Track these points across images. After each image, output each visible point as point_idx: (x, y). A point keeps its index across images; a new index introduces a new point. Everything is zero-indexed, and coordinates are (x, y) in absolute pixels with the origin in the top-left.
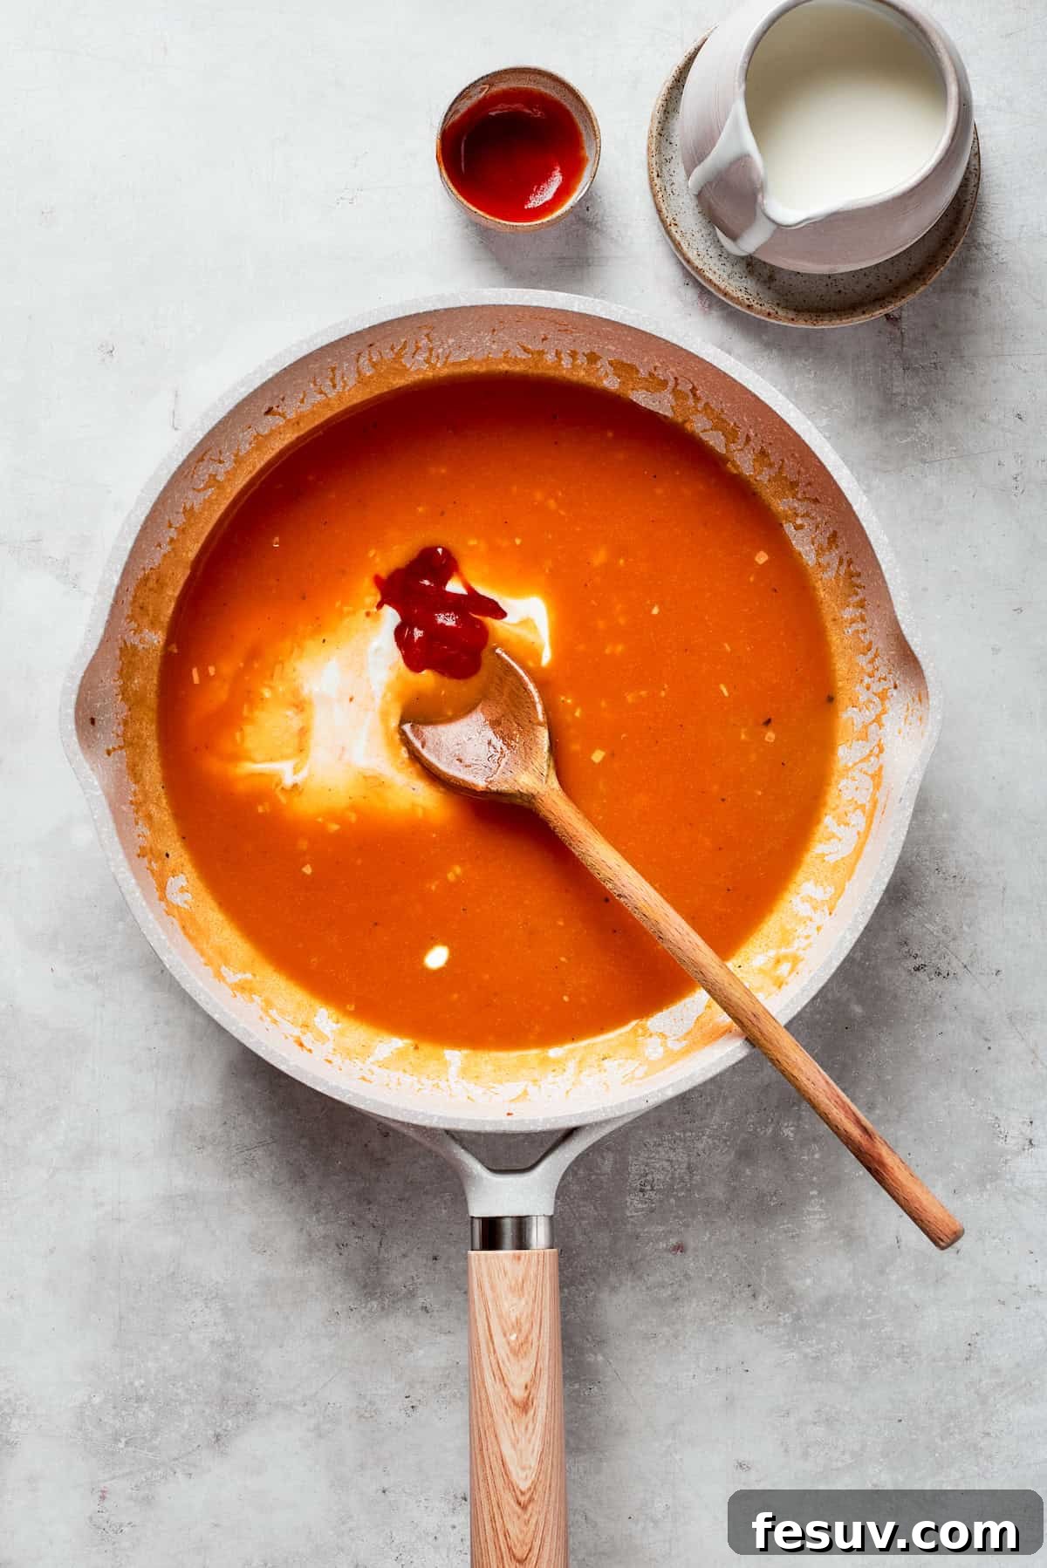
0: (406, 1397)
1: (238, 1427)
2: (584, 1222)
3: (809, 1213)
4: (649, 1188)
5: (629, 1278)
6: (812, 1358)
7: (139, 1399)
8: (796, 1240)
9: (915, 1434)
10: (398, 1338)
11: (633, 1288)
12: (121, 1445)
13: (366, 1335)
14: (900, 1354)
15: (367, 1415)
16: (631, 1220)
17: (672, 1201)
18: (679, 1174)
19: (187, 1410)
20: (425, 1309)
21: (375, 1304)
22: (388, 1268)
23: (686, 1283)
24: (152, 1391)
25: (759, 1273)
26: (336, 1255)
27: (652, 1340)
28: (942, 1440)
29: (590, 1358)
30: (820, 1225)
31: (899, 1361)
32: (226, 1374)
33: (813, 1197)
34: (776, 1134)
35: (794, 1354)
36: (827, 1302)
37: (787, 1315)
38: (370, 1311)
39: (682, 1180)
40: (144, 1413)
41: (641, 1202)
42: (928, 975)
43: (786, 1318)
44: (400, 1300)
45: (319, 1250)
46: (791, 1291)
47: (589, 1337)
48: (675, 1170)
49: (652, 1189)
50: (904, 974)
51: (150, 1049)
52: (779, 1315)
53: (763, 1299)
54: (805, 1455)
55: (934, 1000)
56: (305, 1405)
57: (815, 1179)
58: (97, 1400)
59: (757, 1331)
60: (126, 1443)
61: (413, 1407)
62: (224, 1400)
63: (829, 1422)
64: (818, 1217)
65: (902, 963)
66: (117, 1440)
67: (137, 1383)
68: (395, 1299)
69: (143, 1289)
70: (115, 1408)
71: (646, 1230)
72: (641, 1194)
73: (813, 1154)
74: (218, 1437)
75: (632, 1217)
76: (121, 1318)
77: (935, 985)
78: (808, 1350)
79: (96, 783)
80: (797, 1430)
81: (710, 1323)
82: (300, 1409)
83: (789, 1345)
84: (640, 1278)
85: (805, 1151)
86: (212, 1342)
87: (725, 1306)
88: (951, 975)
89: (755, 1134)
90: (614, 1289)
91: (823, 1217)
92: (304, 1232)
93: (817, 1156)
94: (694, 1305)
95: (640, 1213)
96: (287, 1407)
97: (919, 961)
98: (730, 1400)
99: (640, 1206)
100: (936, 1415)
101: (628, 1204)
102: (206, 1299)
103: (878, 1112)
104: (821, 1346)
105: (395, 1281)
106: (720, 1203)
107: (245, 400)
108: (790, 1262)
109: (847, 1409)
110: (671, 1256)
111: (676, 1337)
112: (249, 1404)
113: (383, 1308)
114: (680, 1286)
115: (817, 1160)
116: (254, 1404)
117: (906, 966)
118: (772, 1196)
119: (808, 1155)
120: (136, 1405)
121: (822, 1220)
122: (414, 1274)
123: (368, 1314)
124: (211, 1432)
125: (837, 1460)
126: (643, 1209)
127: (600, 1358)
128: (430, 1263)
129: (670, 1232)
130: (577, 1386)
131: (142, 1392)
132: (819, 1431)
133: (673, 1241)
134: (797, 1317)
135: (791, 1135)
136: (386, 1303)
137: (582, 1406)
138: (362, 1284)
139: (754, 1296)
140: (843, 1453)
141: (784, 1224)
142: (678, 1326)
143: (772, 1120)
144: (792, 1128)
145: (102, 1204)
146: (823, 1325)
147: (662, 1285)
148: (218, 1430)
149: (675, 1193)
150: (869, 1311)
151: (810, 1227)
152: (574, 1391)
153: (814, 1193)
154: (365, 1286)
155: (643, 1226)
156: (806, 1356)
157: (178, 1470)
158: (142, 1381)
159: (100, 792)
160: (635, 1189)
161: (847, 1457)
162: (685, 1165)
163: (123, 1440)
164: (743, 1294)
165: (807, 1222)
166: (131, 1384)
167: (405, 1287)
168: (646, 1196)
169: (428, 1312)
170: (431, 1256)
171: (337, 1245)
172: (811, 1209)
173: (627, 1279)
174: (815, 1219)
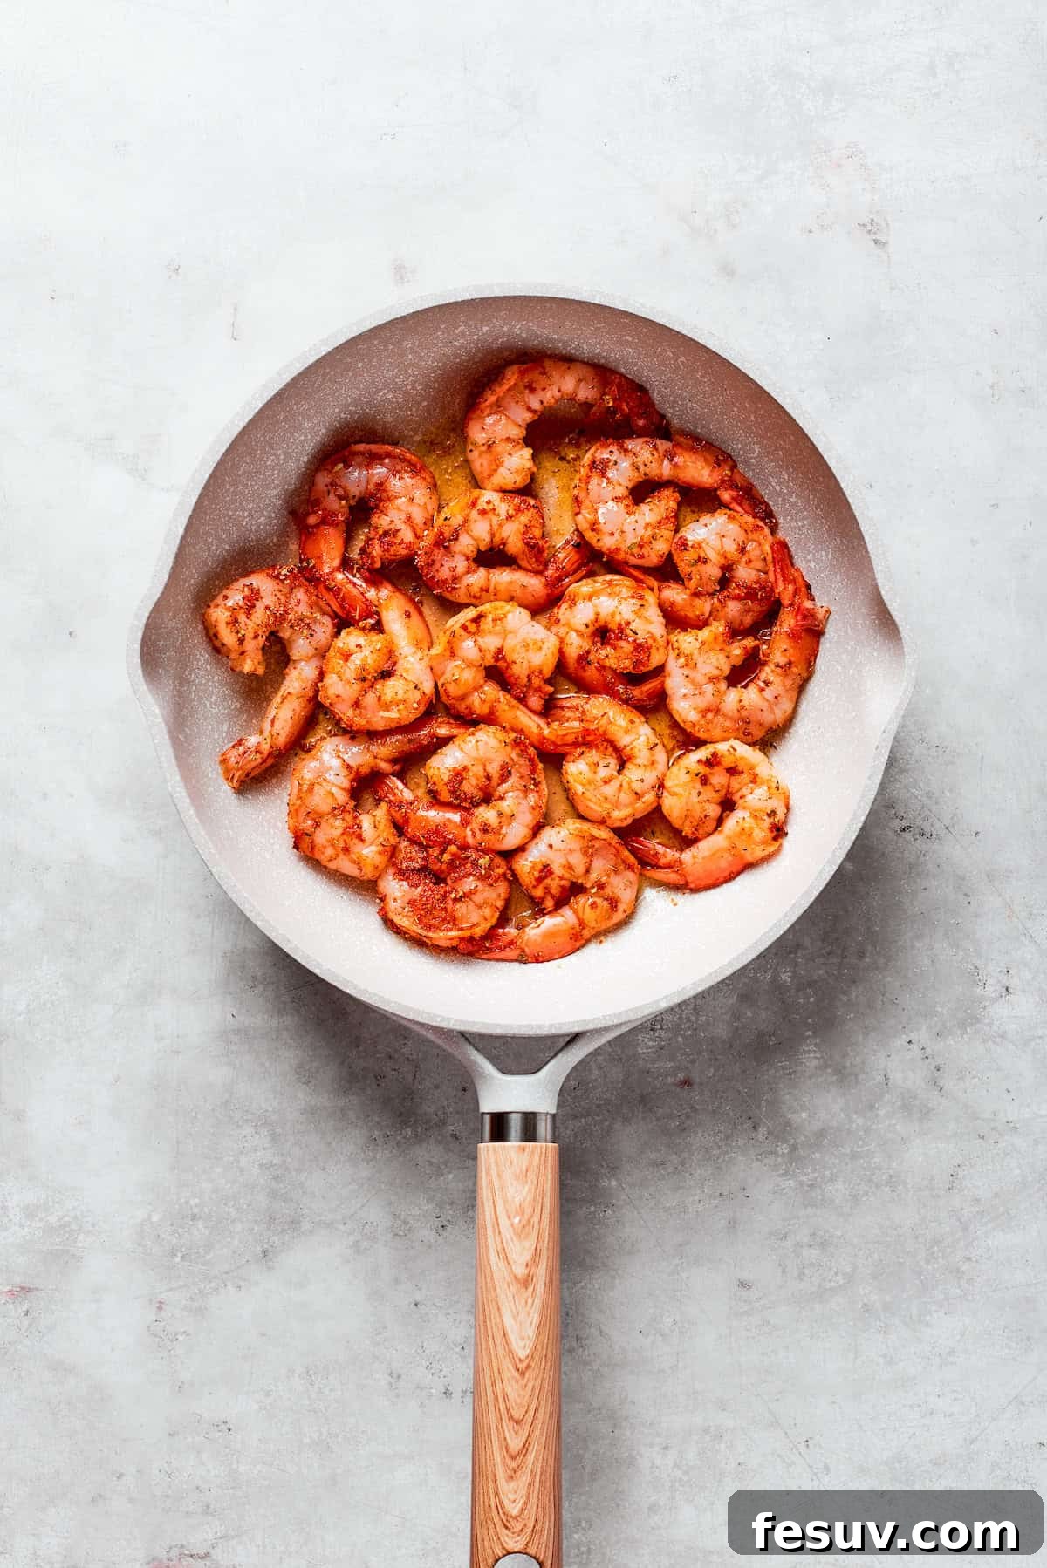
0: (438, 1217)
1: (283, 1243)
2: (599, 1058)
3: (805, 1052)
4: (659, 1027)
5: (640, 1109)
6: (809, 1186)
7: (193, 1217)
8: (793, 1076)
9: (902, 1258)
10: (431, 1163)
11: (644, 1118)
12: (178, 1259)
13: (401, 1159)
14: (888, 1183)
15: (401, 1233)
16: (643, 1056)
17: (680, 1039)
18: (687, 1014)
19: (238, 1227)
20: (455, 1136)
21: (409, 1131)
22: (421, 1098)
23: (692, 1114)
24: (206, 1210)
25: (758, 1107)
26: (374, 1087)
27: (661, 1168)
28: (928, 1262)
29: (604, 1183)
30: (815, 1063)
31: (887, 1189)
32: (273, 1195)
33: (809, 1037)
34: (774, 979)
35: (791, 1181)
36: (821, 1134)
37: (785, 1145)
38: (404, 1138)
39: (689, 1021)
40: (198, 1229)
41: (651, 1039)
42: (913, 836)
43: (784, 1149)
44: (431, 1127)
45: (359, 1081)
46: (788, 1124)
47: (604, 1164)
48: (683, 1011)
49: (662, 1029)
50: (890, 833)
51: (207, 897)
52: (777, 1146)
53: (762, 1130)
54: (801, 1276)
55: (918, 857)
56: (345, 1224)
57: (810, 1020)
58: (155, 1218)
59: (757, 1159)
60: (182, 1257)
61: (443, 1227)
62: (272, 1219)
63: (823, 1245)
64: (812, 1055)
65: (890, 824)
66: (173, 1255)
67: (192, 1202)
68: (428, 1127)
69: (199, 1117)
70: (172, 1225)
71: (656, 1066)
72: (652, 1033)
73: (809, 998)
74: (265, 1252)
75: (644, 1053)
76: (178, 1142)
77: (920, 844)
78: (804, 1178)
79: (157, 711)
80: (794, 1251)
81: (714, 1152)
82: (341, 1227)
83: (786, 1173)
84: (650, 1110)
85: (800, 994)
86: (261, 1166)
87: (727, 1137)
88: (934, 836)
89: (756, 980)
90: (626, 1120)
91: (818, 1055)
92: (346, 1064)
93: (812, 999)
94: (700, 1135)
95: (649, 1050)
96: (329, 1225)
97: (904, 823)
98: (732, 1224)
99: (651, 1043)
100: (920, 1240)
101: (640, 1041)
102: (256, 1126)
103: (867, 960)
104: (816, 1175)
105: (428, 1110)
106: (724, 1041)
107: (299, 375)
108: (788, 1097)
109: (839, 1233)
110: (678, 1090)
111: (683, 1164)
112: (294, 1223)
113: (416, 1135)
114: (688, 1117)
115: (811, 1003)
116: (299, 1222)
117: (893, 826)
118: (770, 1036)
119: (804, 998)
120: (191, 1223)
121: (816, 1058)
122: (445, 1103)
123: (403, 1141)
124: (259, 1248)
125: (830, 1281)
126: (653, 1046)
127: (614, 1183)
128: (460, 1094)
129: (678, 1068)
130: (592, 1209)
131: (196, 1211)
132: (815, 1252)
133: (681, 1076)
134: (794, 1148)
135: (789, 980)
136: (419, 1130)
137: (597, 1227)
138: (398, 1113)
139: (754, 1127)
140: (836, 1274)
141: (781, 1062)
142: (685, 1155)
143: (771, 965)
144: (789, 974)
145: (162, 1038)
146: (817, 1155)
147: (670, 1116)
148: (266, 1246)
149: (682, 1032)
150: (860, 1143)
151: (805, 1065)
152: (590, 1213)
153: (810, 1033)
154: (401, 1114)
155: (653, 1061)
156: (801, 1184)
157: (228, 1283)
158: (197, 1200)
159: (161, 720)
160: (646, 1028)
161: (839, 1278)
162: (692, 1006)
163: (179, 1255)
164: (745, 1126)
165: (803, 1060)
166: (187, 1203)
167: (436, 1115)
168: (657, 1035)
169: (457, 1138)
170: (460, 1088)
171: (376, 1077)
172: (806, 1049)
173: (638, 1111)
174: (810, 1058)
